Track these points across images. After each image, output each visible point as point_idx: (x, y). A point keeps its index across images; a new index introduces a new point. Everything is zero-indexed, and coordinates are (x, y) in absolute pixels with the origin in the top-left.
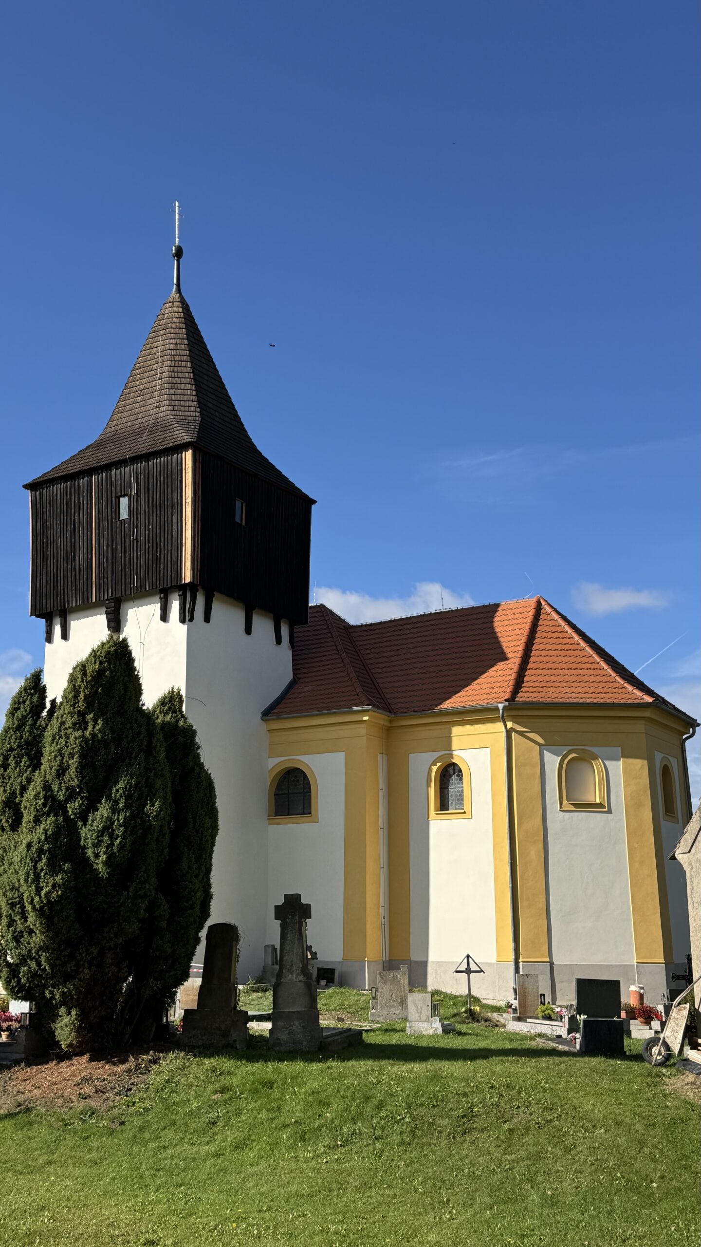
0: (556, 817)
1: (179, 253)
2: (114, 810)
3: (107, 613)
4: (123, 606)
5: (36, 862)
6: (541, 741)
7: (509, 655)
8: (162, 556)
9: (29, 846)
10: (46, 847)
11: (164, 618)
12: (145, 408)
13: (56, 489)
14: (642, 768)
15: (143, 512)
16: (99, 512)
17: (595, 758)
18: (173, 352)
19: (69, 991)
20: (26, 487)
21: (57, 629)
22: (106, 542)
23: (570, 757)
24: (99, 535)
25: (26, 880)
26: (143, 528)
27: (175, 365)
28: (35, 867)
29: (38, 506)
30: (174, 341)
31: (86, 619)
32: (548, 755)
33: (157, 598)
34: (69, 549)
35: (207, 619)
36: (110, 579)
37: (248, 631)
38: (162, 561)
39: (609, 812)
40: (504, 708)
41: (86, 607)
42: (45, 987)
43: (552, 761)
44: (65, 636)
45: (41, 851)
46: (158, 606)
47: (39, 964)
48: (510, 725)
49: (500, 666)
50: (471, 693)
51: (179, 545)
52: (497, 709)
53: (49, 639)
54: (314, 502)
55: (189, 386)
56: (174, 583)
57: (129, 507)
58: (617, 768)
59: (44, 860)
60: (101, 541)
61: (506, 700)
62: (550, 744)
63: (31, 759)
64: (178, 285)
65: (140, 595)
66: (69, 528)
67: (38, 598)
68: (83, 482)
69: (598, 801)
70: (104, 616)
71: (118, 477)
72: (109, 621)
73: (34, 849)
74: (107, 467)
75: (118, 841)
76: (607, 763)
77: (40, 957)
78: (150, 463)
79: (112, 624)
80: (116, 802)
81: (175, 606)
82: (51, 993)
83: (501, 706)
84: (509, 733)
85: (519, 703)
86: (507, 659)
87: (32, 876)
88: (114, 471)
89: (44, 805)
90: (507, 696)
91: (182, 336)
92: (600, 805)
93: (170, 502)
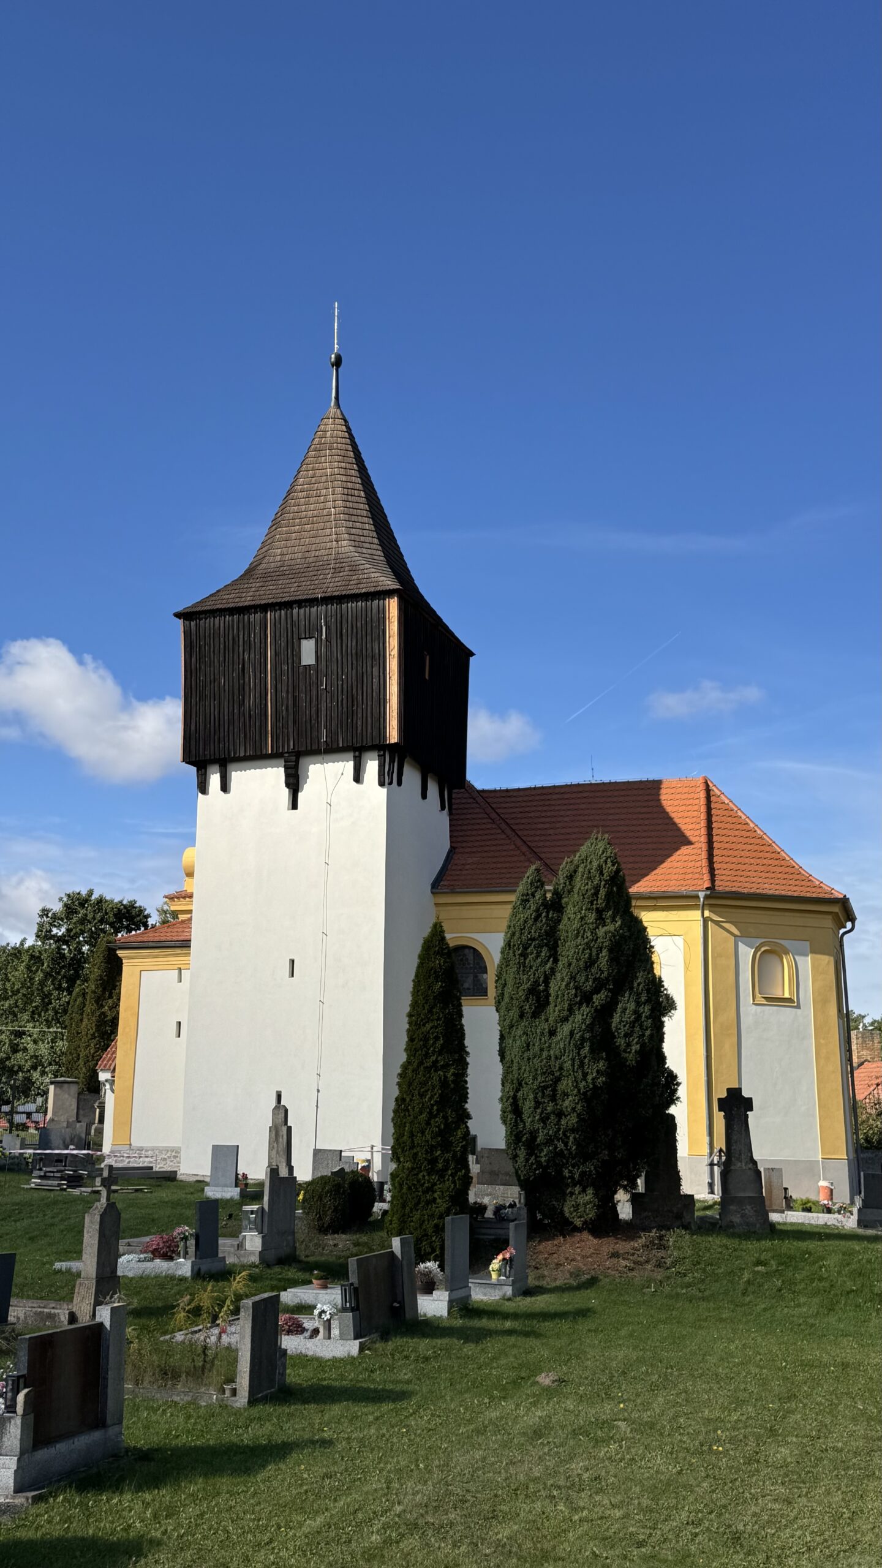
0: (750, 1011)
1: (338, 363)
2: (638, 1004)
3: (286, 768)
4: (303, 761)
5: (580, 1049)
6: (736, 932)
7: (692, 839)
8: (360, 710)
9: (572, 1033)
10: (587, 1035)
11: (358, 778)
12: (318, 540)
13: (219, 622)
14: (829, 962)
15: (334, 659)
16: (276, 654)
17: (787, 953)
18: (344, 478)
19: (590, 1171)
20: (178, 615)
21: (215, 780)
22: (285, 689)
23: (763, 949)
24: (276, 679)
25: (573, 1065)
26: (334, 677)
27: (348, 495)
28: (579, 1054)
29: (194, 637)
30: (343, 465)
31: (253, 770)
32: (742, 947)
33: (351, 755)
34: (236, 692)
35: (399, 783)
36: (291, 730)
37: (424, 796)
38: (360, 715)
39: (798, 1007)
40: (706, 897)
41: (257, 756)
42: (564, 1166)
43: (747, 953)
44: (225, 788)
45: (582, 1039)
46: (350, 765)
47: (566, 1144)
48: (707, 913)
49: (684, 850)
50: (660, 878)
51: (382, 701)
52: (697, 897)
53: (203, 788)
54: (472, 654)
55: (366, 520)
56: (376, 742)
57: (316, 652)
58: (806, 963)
59: (587, 1048)
60: (279, 686)
61: (707, 889)
62: (745, 935)
63: (550, 950)
64: (337, 398)
65: (329, 750)
66: (236, 667)
67: (193, 743)
68: (255, 618)
69: (787, 995)
70: (282, 770)
71: (302, 617)
72: (287, 776)
73: (577, 1037)
74: (288, 605)
75: (648, 1033)
76: (796, 957)
77: (568, 1138)
78: (344, 606)
79: (292, 781)
80: (639, 995)
81: (372, 767)
82: (570, 1172)
83: (701, 895)
84: (705, 921)
85: (719, 892)
86: (690, 843)
87: (577, 1063)
88: (295, 611)
89: (576, 996)
90: (707, 884)
91: (350, 460)
92: (790, 1000)
93: (369, 651)
